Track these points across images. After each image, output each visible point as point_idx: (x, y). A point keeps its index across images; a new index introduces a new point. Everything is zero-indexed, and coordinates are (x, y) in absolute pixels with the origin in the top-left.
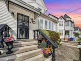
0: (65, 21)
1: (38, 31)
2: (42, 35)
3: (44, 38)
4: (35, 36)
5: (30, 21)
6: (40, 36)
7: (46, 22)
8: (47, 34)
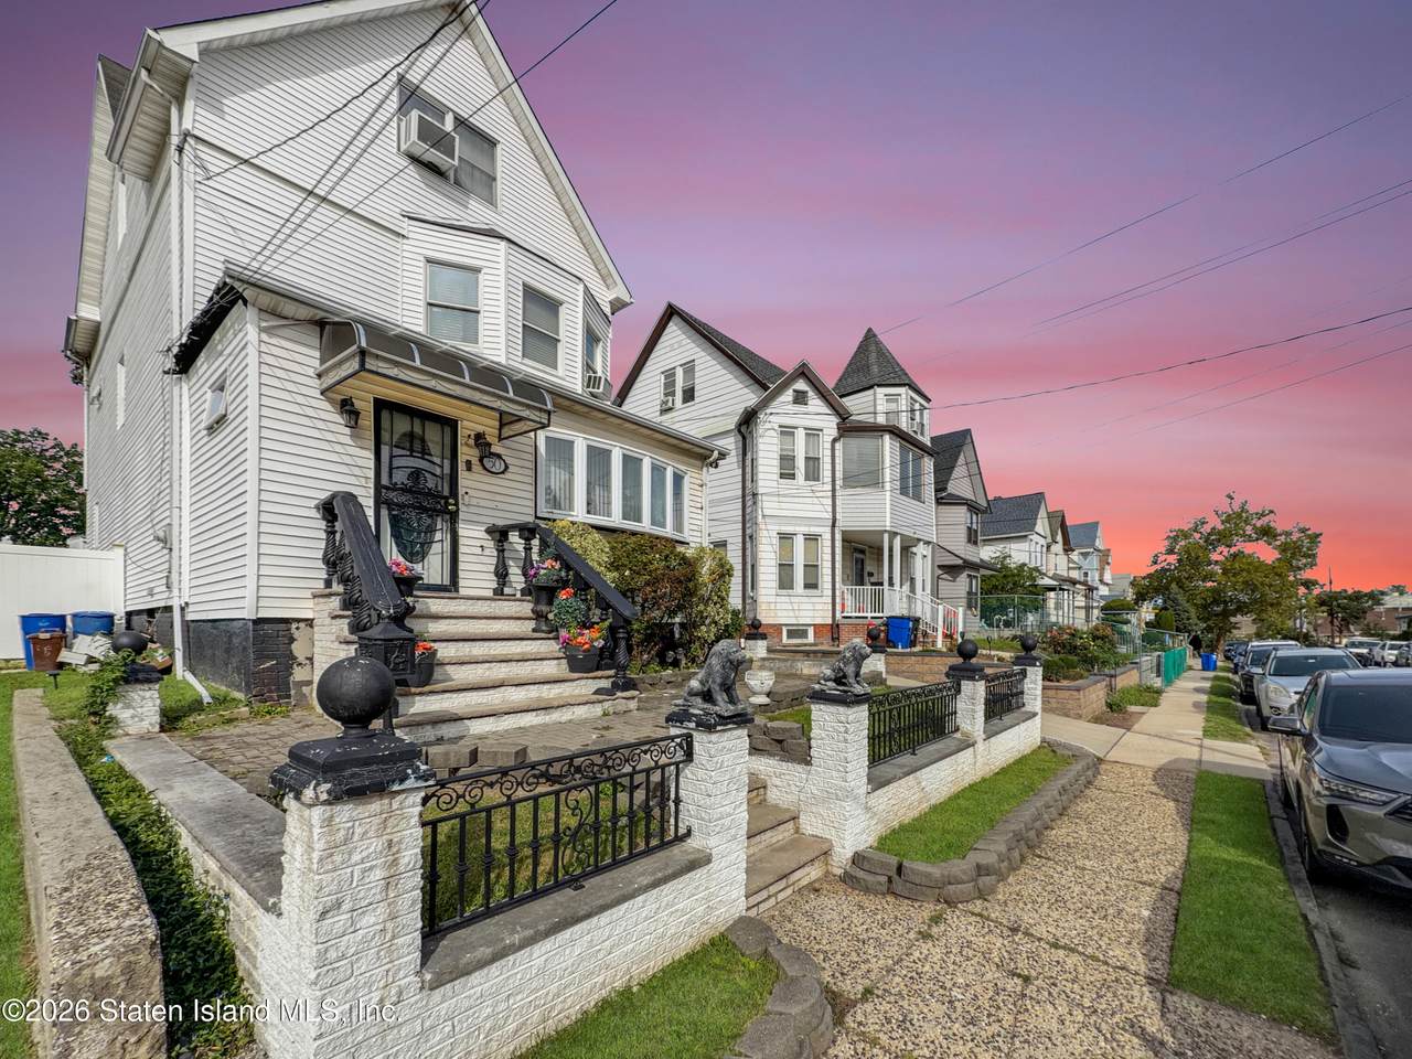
0: (849, 428)
1: (528, 531)
2: (557, 558)
3: (575, 577)
4: (502, 574)
5: (466, 452)
6: (548, 568)
7: (598, 458)
8: (596, 554)
